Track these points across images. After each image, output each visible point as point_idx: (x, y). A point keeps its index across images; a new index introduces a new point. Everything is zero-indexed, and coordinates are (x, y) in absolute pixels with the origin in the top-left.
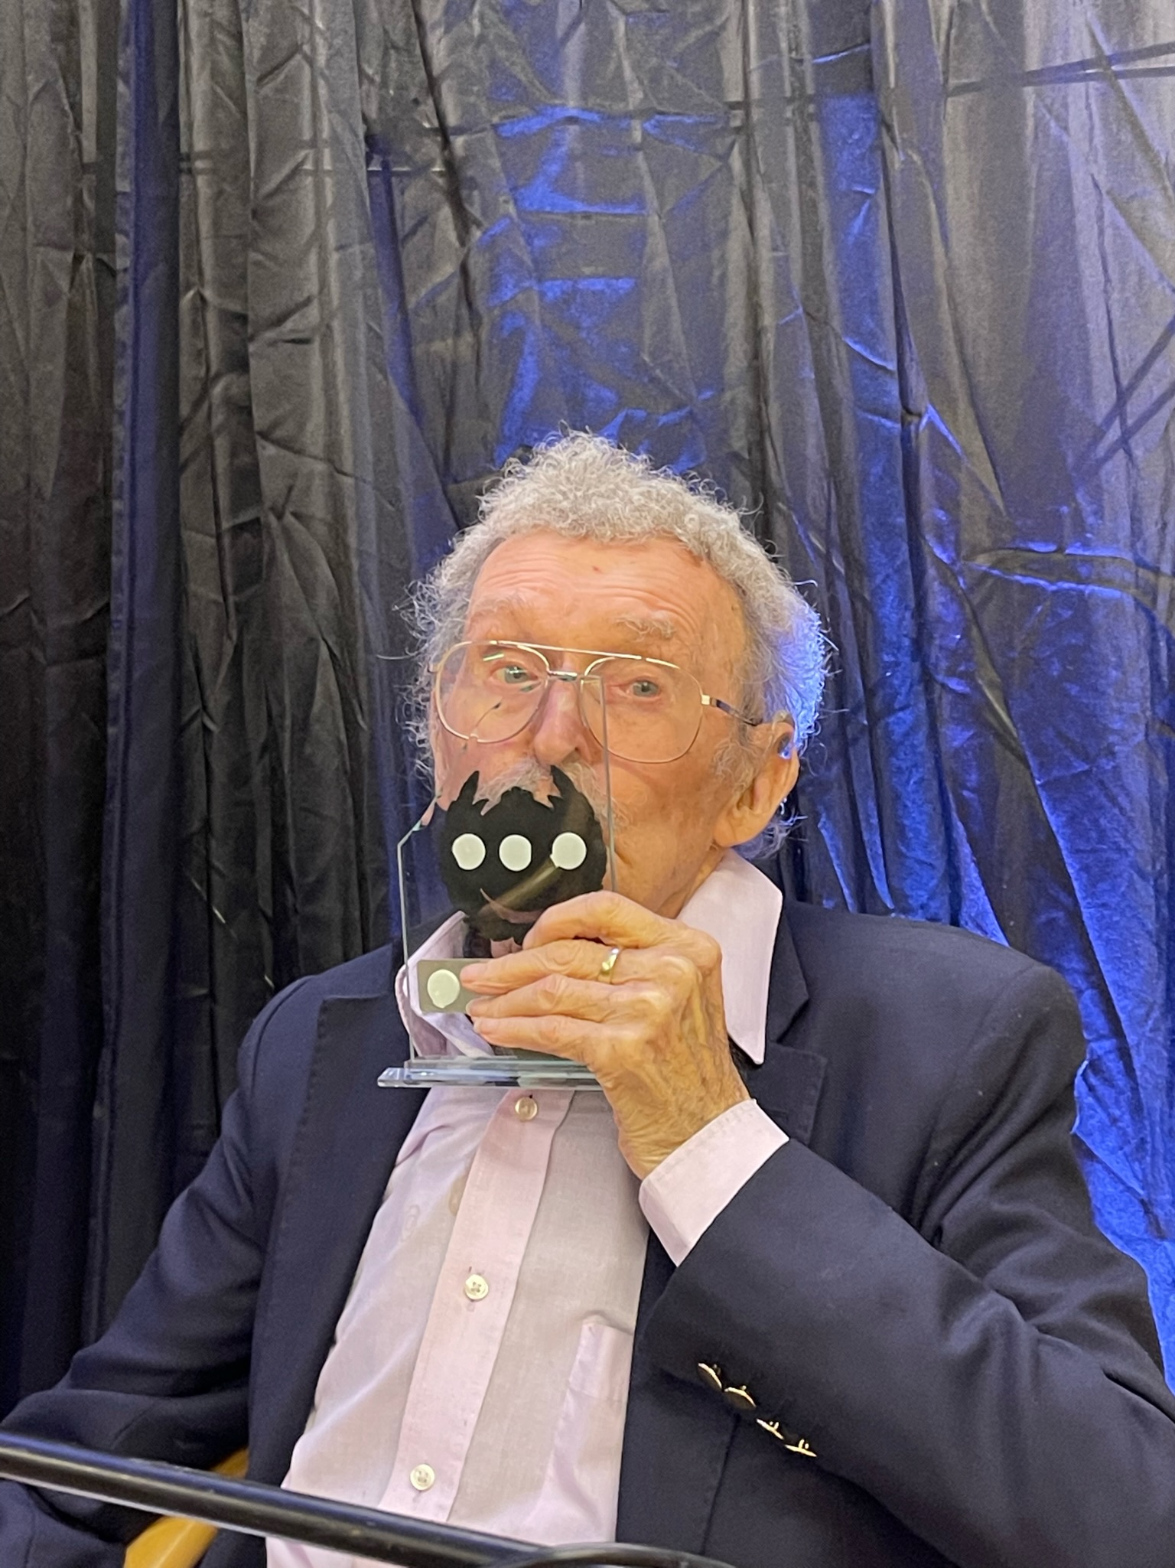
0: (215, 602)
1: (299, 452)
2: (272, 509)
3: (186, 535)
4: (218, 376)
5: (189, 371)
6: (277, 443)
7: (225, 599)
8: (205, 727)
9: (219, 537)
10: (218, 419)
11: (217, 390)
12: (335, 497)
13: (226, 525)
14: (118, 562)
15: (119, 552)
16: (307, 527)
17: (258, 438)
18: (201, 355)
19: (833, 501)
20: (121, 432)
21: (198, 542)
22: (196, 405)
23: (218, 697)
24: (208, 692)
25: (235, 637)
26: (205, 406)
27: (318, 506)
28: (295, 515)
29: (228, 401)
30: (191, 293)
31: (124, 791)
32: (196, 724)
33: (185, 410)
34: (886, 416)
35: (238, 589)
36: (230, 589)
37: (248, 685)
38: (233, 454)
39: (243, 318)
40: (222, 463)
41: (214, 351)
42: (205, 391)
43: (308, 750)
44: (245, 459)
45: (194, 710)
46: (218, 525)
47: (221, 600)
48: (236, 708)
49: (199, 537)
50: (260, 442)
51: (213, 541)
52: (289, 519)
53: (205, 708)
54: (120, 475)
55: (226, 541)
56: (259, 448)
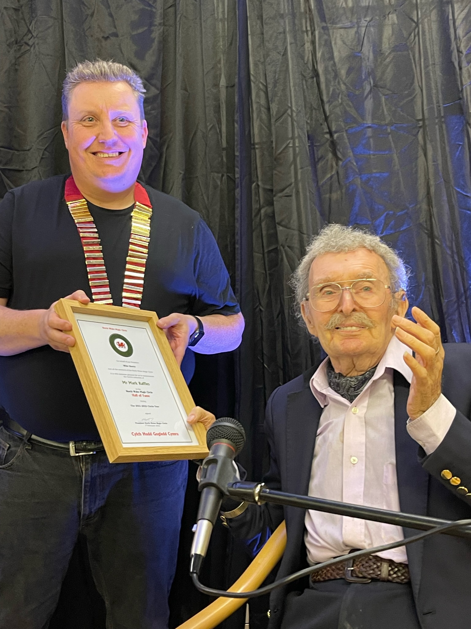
0: (263, 273)
1: (289, 228)
2: (282, 245)
3: (254, 254)
4: (263, 207)
5: (255, 206)
6: (282, 226)
8: (260, 310)
9: (263, 254)
11: (263, 211)
12: (301, 241)
13: (266, 251)
14: (238, 262)
16: (291, 250)
18: (258, 201)
19: (453, 236)
20: (237, 225)
21: (257, 256)
22: (257, 215)
23: (264, 301)
24: (261, 300)
25: (269, 283)
27: (295, 244)
28: (289, 247)
29: (266, 215)
30: (254, 184)
33: (254, 215)
34: (468, 210)
35: (270, 269)
36: (267, 269)
37: (273, 297)
38: (268, 230)
39: (272, 191)
40: (264, 233)
41: (262, 201)
42: (259, 211)
44: (272, 232)
46: (263, 251)
48: (270, 303)
49: (258, 254)
50: (277, 226)
52: (286, 248)
53: (260, 304)
54: (237, 238)
55: (266, 255)
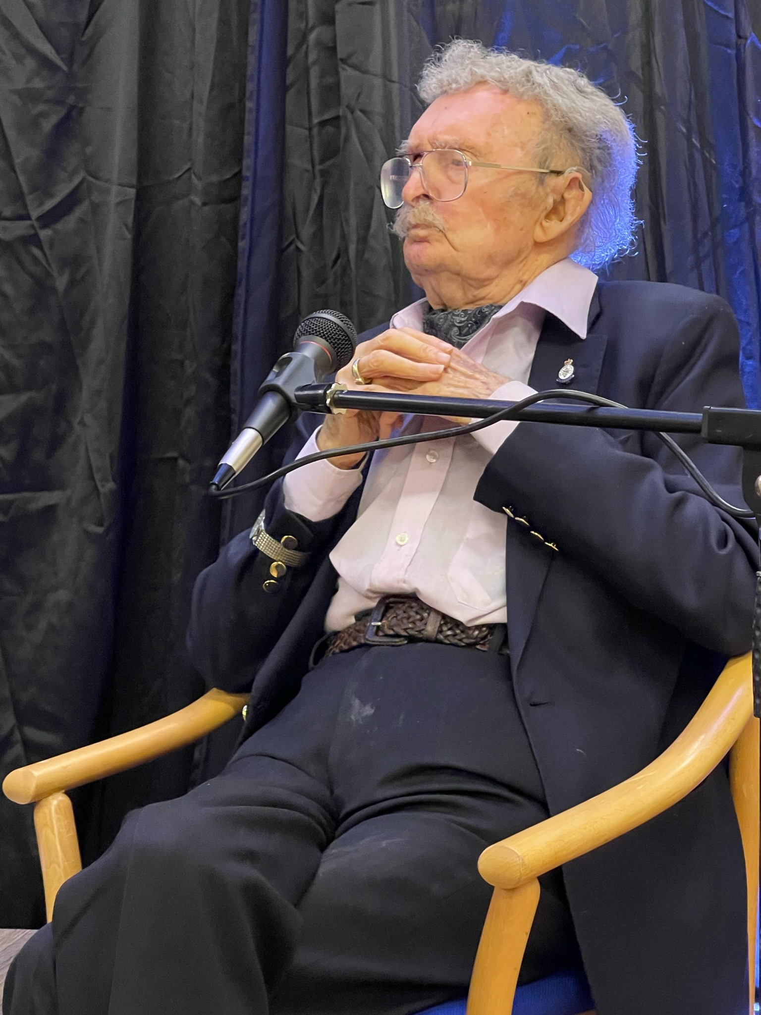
0: (307, 171)
1: (365, 72)
2: (347, 107)
3: (289, 128)
4: (313, 28)
5: (294, 24)
6: (352, 66)
7: (313, 166)
8: (297, 248)
9: (310, 129)
10: (312, 57)
11: (312, 37)
12: (387, 98)
13: (316, 121)
14: (248, 140)
15: (249, 134)
16: (368, 118)
17: (340, 62)
18: (303, 15)
19: (693, 97)
20: (252, 59)
21: (295, 133)
22: (298, 47)
23: (307, 230)
24: (300, 227)
25: (319, 191)
26: (304, 47)
27: (377, 105)
28: (362, 111)
29: (319, 43)
31: (248, 281)
32: (292, 247)
33: (290, 51)
34: (728, 46)
35: (322, 162)
36: (317, 160)
37: (326, 220)
38: (322, 76)
40: (314, 82)
41: (311, 12)
42: (304, 37)
43: (367, 255)
44: (330, 80)
45: (291, 239)
46: (310, 120)
47: (310, 168)
48: (318, 236)
49: (299, 130)
50: (341, 65)
51: (307, 132)
52: (359, 113)
53: (298, 237)
54: (250, 87)
55: (315, 131)
56: (340, 69)
